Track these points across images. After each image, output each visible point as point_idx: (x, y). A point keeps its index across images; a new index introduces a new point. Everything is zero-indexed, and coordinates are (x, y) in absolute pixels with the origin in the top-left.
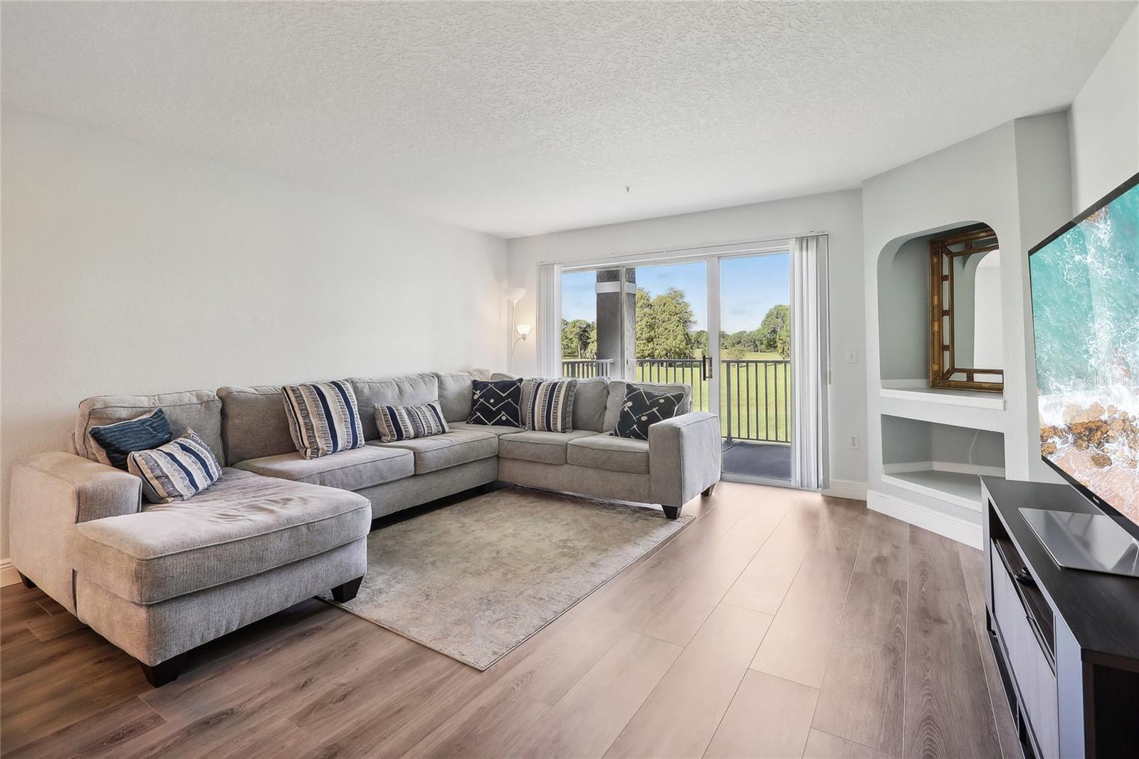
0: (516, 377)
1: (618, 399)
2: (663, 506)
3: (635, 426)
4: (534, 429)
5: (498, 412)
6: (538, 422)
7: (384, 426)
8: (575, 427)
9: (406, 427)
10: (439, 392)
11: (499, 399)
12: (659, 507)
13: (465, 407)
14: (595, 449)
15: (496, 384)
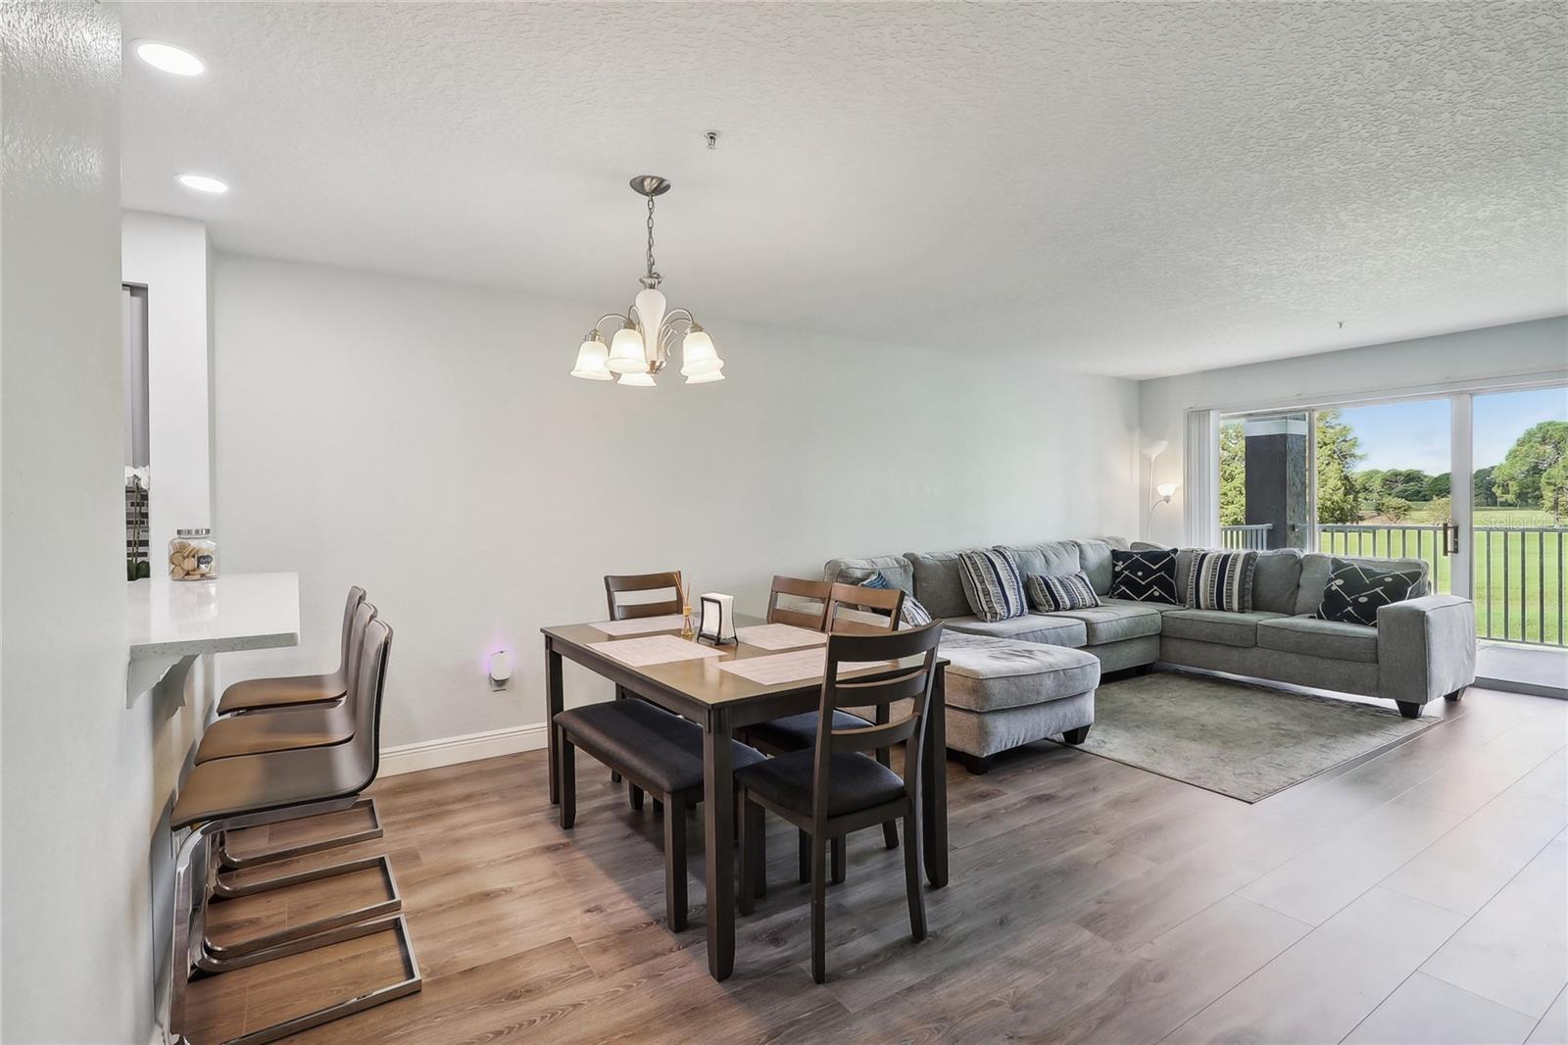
0: (1167, 548)
1: (1317, 576)
2: (1399, 703)
3: (1350, 608)
4: (1198, 607)
5: (1149, 586)
6: (1206, 600)
7: (1040, 596)
8: (1256, 608)
9: (1061, 597)
10: (1080, 563)
11: (1148, 572)
12: (1391, 704)
13: (1106, 580)
14: (1297, 632)
15: (1143, 555)
